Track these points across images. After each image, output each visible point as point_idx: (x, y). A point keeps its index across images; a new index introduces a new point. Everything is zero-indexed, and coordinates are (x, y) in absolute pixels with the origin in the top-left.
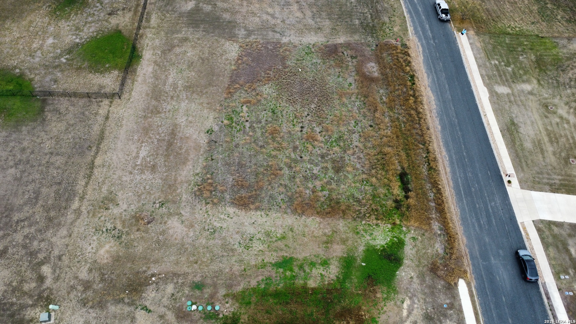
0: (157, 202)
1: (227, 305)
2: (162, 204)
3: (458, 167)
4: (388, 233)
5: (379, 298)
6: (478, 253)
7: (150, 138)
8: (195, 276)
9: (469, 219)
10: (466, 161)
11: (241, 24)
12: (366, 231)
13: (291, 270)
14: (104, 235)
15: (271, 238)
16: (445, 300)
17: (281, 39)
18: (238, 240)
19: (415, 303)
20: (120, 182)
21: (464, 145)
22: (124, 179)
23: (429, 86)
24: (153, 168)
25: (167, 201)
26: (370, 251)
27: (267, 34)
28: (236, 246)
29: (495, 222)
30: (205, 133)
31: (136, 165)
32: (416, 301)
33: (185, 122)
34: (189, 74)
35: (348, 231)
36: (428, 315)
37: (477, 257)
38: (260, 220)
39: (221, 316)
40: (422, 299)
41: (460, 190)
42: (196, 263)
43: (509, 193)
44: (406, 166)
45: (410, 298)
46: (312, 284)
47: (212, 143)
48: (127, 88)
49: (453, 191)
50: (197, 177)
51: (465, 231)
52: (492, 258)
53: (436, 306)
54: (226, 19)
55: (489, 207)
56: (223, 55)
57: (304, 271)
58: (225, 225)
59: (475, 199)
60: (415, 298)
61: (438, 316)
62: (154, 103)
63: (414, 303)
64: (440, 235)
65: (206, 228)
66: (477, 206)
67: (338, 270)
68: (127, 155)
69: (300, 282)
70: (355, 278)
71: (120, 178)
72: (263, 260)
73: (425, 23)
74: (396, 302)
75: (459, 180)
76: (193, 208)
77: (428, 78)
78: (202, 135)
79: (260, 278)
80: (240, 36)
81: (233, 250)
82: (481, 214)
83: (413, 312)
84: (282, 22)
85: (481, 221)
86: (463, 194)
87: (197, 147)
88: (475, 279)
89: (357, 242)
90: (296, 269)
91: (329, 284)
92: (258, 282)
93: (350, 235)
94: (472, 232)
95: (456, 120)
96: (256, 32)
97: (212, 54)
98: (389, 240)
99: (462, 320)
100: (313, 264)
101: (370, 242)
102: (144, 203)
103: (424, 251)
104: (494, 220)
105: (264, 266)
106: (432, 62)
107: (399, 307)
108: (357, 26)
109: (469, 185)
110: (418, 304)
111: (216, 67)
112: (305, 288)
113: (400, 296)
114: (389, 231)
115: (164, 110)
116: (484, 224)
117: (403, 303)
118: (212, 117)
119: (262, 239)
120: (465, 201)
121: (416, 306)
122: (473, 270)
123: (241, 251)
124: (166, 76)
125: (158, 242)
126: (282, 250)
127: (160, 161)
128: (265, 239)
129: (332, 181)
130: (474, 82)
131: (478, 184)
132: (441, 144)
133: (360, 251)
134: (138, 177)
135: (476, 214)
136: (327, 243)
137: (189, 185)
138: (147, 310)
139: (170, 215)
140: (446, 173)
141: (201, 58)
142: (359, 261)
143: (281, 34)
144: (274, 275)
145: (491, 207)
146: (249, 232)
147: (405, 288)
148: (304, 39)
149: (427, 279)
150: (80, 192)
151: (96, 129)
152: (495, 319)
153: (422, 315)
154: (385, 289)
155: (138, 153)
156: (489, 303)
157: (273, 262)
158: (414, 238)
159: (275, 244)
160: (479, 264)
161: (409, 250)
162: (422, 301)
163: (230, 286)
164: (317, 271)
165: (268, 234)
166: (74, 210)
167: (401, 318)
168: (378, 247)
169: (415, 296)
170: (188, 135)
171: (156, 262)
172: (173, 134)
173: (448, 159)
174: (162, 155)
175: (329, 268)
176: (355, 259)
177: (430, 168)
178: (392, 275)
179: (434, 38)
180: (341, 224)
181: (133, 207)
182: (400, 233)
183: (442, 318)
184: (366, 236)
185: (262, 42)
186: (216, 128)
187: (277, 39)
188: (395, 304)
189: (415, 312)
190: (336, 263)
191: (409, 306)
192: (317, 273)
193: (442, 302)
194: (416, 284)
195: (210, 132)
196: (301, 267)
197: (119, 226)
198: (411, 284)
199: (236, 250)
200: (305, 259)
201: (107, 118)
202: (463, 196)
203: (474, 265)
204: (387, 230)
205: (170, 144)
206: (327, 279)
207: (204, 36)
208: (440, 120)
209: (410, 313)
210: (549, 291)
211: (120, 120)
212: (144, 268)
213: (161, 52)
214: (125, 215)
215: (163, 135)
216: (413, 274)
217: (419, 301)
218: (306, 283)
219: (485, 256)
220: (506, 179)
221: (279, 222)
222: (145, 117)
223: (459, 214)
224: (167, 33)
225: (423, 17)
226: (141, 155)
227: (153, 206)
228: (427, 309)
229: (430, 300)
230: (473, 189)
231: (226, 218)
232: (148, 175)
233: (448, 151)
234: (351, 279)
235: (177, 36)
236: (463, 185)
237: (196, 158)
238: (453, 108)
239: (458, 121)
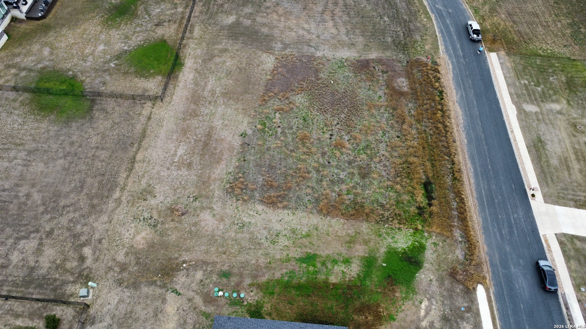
0: (191, 196)
1: (252, 294)
2: (196, 199)
3: (483, 180)
4: (410, 237)
5: (398, 297)
6: (498, 262)
7: (188, 138)
8: (223, 265)
9: (491, 228)
10: (490, 174)
11: (278, 38)
12: (388, 234)
13: (314, 266)
14: (141, 223)
15: (296, 235)
16: (463, 303)
17: (315, 53)
18: (265, 235)
19: (433, 304)
20: (158, 176)
21: (489, 159)
22: (162, 174)
23: (457, 102)
24: (189, 166)
25: (201, 196)
26: (392, 253)
27: (302, 48)
28: (262, 241)
29: (517, 233)
30: (239, 136)
31: (174, 162)
32: (434, 303)
33: (220, 125)
34: (227, 82)
35: (371, 233)
36: (445, 316)
37: (497, 265)
38: (286, 218)
39: (245, 303)
40: (441, 301)
41: (484, 201)
42: (225, 253)
43: (532, 207)
44: (430, 175)
45: (429, 299)
46: (333, 279)
47: (245, 145)
48: (168, 93)
49: (476, 201)
50: (229, 176)
51: (486, 240)
52: (512, 267)
53: (453, 309)
54: (264, 32)
55: (512, 219)
56: (259, 65)
57: (327, 268)
58: (253, 221)
59: (498, 210)
60: (433, 300)
61: (455, 318)
62: (193, 106)
63: (431, 304)
64: (461, 242)
65: (236, 222)
66: (500, 217)
67: (359, 268)
68: (166, 152)
69: (321, 277)
70: (376, 277)
71: (158, 173)
72: (288, 255)
73: (457, 42)
74: (414, 302)
75: (483, 191)
76: (224, 203)
78: (236, 137)
79: (284, 271)
80: (276, 49)
81: (259, 244)
82: (503, 224)
83: (431, 313)
84: (317, 37)
85: (503, 231)
86: (486, 204)
87: (231, 149)
88: (494, 286)
89: (379, 243)
90: (319, 265)
91: (350, 281)
92: (282, 274)
93: (373, 237)
94: (493, 241)
95: (483, 135)
96: (292, 46)
97: (248, 64)
98: (410, 243)
99: (478, 323)
100: (335, 262)
101: (392, 244)
102: (179, 196)
103: (444, 256)
104: (516, 231)
105: (288, 260)
106: (461, 79)
107: (416, 307)
108: (389, 43)
109: (493, 197)
110: (436, 306)
111: (252, 77)
112: (326, 282)
113: (419, 297)
114: (411, 235)
115: (202, 114)
116: (505, 234)
117: (421, 303)
118: (246, 121)
119: (288, 235)
120: (487, 212)
121: (433, 307)
122: (492, 276)
123: (267, 245)
124: (206, 82)
125: (190, 232)
126: (306, 247)
127: (196, 159)
128: (291, 236)
129: (357, 186)
130: (503, 100)
131: (501, 196)
132: (467, 156)
133: (381, 252)
134: (175, 173)
135: (498, 224)
136: (350, 242)
137: (222, 182)
138: (177, 293)
139: (203, 208)
140: (470, 184)
141: (239, 67)
142: (380, 261)
143: (315, 48)
144: (298, 270)
145: (514, 219)
146: (275, 228)
147: (424, 289)
148: (337, 53)
149: (446, 283)
150: (122, 183)
151: (139, 128)
152: (512, 325)
153: (439, 316)
154: (404, 289)
155: (176, 151)
156: (507, 309)
157: (297, 257)
158: (435, 244)
159: (300, 241)
160: (498, 272)
161: (429, 255)
162: (440, 303)
163: (255, 277)
164: (340, 268)
165: (294, 231)
166: (115, 199)
167: (418, 317)
168: (400, 250)
169: (433, 297)
170: (223, 137)
171: (188, 250)
172: (209, 135)
173: (472, 171)
174: (198, 154)
175: (351, 266)
176: (376, 259)
177: (455, 179)
178: (413, 276)
179: (464, 57)
180: (364, 226)
181: (169, 199)
182: (422, 238)
183: (459, 320)
184: (388, 238)
185: (297, 55)
186: (250, 132)
187: (311, 53)
188: (414, 304)
189: (432, 312)
190: (358, 262)
191: (427, 307)
192: (338, 270)
193: (460, 306)
194: (435, 287)
195: (243, 135)
196: (324, 264)
197: (155, 216)
198: (430, 287)
199: (262, 244)
200: (328, 256)
201: (149, 118)
202: (486, 207)
203: (493, 272)
204: (409, 234)
205: (206, 144)
206: (348, 276)
207: (243, 47)
208: (466, 134)
209: (427, 313)
210: (569, 302)
211: (161, 120)
212: (176, 255)
213: (202, 61)
214: (161, 206)
215: (199, 136)
216: (432, 277)
217: (437, 303)
218: (327, 279)
219: (505, 264)
220: (529, 193)
221: (304, 221)
222: (184, 119)
223: (481, 223)
224: (208, 44)
225: (455, 37)
226: (179, 154)
227: (187, 200)
228: (444, 311)
229: (448, 303)
230: (496, 201)
231: (255, 214)
232: (184, 172)
233: (473, 163)
234: (372, 278)
235: (217, 47)
236: (486, 196)
237: (229, 159)
238: (480, 124)
239: (485, 136)
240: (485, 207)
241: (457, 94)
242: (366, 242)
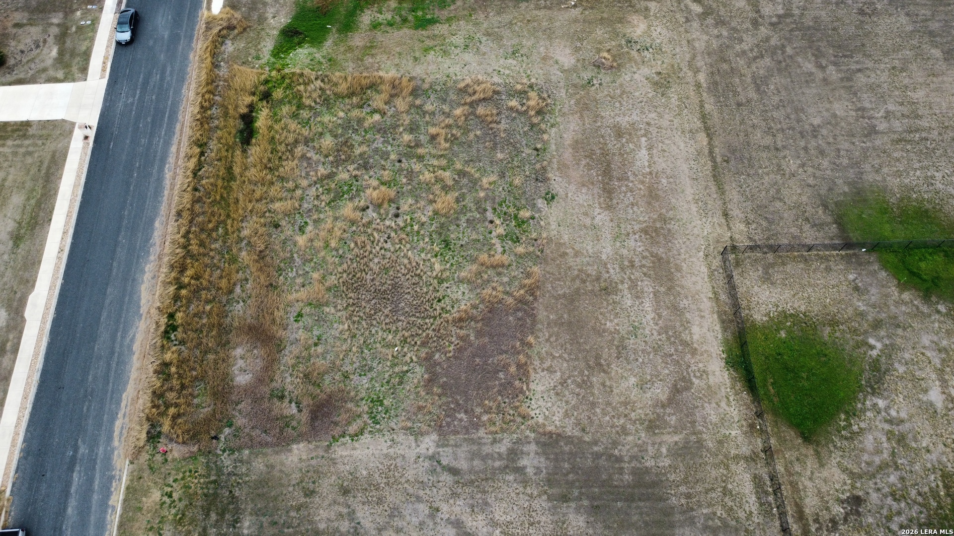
2: (589, 83)
3: (156, 151)
6: (182, 41)
7: (643, 182)
8: (527, 7)
10: (140, 162)
11: (535, 493)
12: (320, 63)
13: (416, 17)
14: (648, 45)
15: (441, 50)
17: (438, 446)
18: (482, 45)
20: (658, 110)
22: (653, 115)
23: (141, 315)
24: (619, 133)
25: (583, 87)
27: (472, 459)
28: (485, 39)
29: (139, 77)
30: (557, 195)
31: (645, 135)
33: (596, 214)
34: (618, 324)
35: (342, 61)
37: (185, 37)
38: (458, 69)
41: (169, 117)
42: (529, 21)
43: (98, 116)
44: (238, 152)
46: (393, 4)
47: (541, 177)
48: (721, 281)
49: (180, 117)
50: (552, 121)
51: (187, 66)
52: (166, 37)
54: (578, 510)
55: (137, 96)
56: (562, 384)
57: (400, 16)
58: (502, 61)
59: (152, 106)
62: (661, 251)
64: (223, 60)
65: (525, 58)
66: (154, 97)
67: (361, 20)
68: (664, 151)
69: (407, 5)
70: (341, 12)
71: (661, 116)
72: (450, 26)
73: (71, 522)
75: (163, 133)
76: (548, 81)
77: (134, 336)
78: (561, 192)
79: (452, 7)
80: (533, 447)
81: (488, 34)
82: (154, 87)
84: (438, 510)
85: (158, 78)
86: (167, 113)
87: (563, 167)
88: (198, 16)
89: (333, 50)
90: (410, 18)
91: (373, 5)
93: (340, 57)
94: (178, 64)
95: (120, 239)
96: (497, 464)
97: (585, 384)
98: (291, 54)
100: (390, 24)
101: (315, 51)
102: (614, 84)
103: (250, 45)
104: (141, 80)
105: (449, 20)
106: (108, 383)
109: (152, 125)
115: (637, 236)
116: (157, 74)
118: (553, 227)
119: (453, 48)
120: (170, 102)
122: (196, 25)
123: (478, 35)
124: (660, 316)
125: (580, 40)
126: (428, 37)
127: (613, 145)
128: (449, 48)
131: (138, 127)
132: (166, 193)
133: (331, 40)
134: (635, 118)
136: (372, 47)
137: (560, 110)
139: (574, 69)
140: (179, 143)
141: (604, 371)
142: (334, 30)
143: (439, 462)
144: (436, 11)
145: (134, 97)
146: (471, 54)
148: (385, 451)
150: (705, 94)
151: (733, 195)
154: (309, 5)
155: (651, 156)
157: (438, 24)
158: (258, 58)
159: (436, 43)
160: (186, 30)
161: (269, 45)
165: (445, 53)
166: (700, 71)
168: (306, 45)
170: (583, 191)
171: (576, 21)
172: (609, 192)
173: (167, 166)
174: (614, 154)
175: (371, 21)
176: (339, 30)
177: (202, 145)
178: (296, 18)
181: (628, 78)
182: (274, 63)
184: (320, 57)
185: (482, 433)
186: (540, 203)
187: (447, 446)
190: (362, 26)
192: (386, 14)
195: (550, 198)
196: (405, 20)
197: (634, 53)
198: (277, 11)
199: (484, 35)
200: (399, 28)
202: (168, 110)
203: (193, 30)
204: (290, 66)
205: (607, 172)
206: (375, 9)
207: (615, 444)
208: (150, 239)
210: (115, 6)
211: (705, 212)
212: (587, 13)
213: (692, 383)
214: (632, 67)
215: (624, 188)
216: (272, 21)
219: (175, 39)
221: (432, 68)
222: (664, 220)
223: (185, 87)
224: (700, 443)
226: (644, 152)
227: (601, 80)
230: (149, 119)
231: (501, 70)
232: (624, 121)
233: (160, 180)
234: (346, 11)
235: (676, 438)
236: (161, 126)
237: (561, 150)
238: (115, 264)
239: (118, 236)
241: (132, 340)
242: (350, 49)
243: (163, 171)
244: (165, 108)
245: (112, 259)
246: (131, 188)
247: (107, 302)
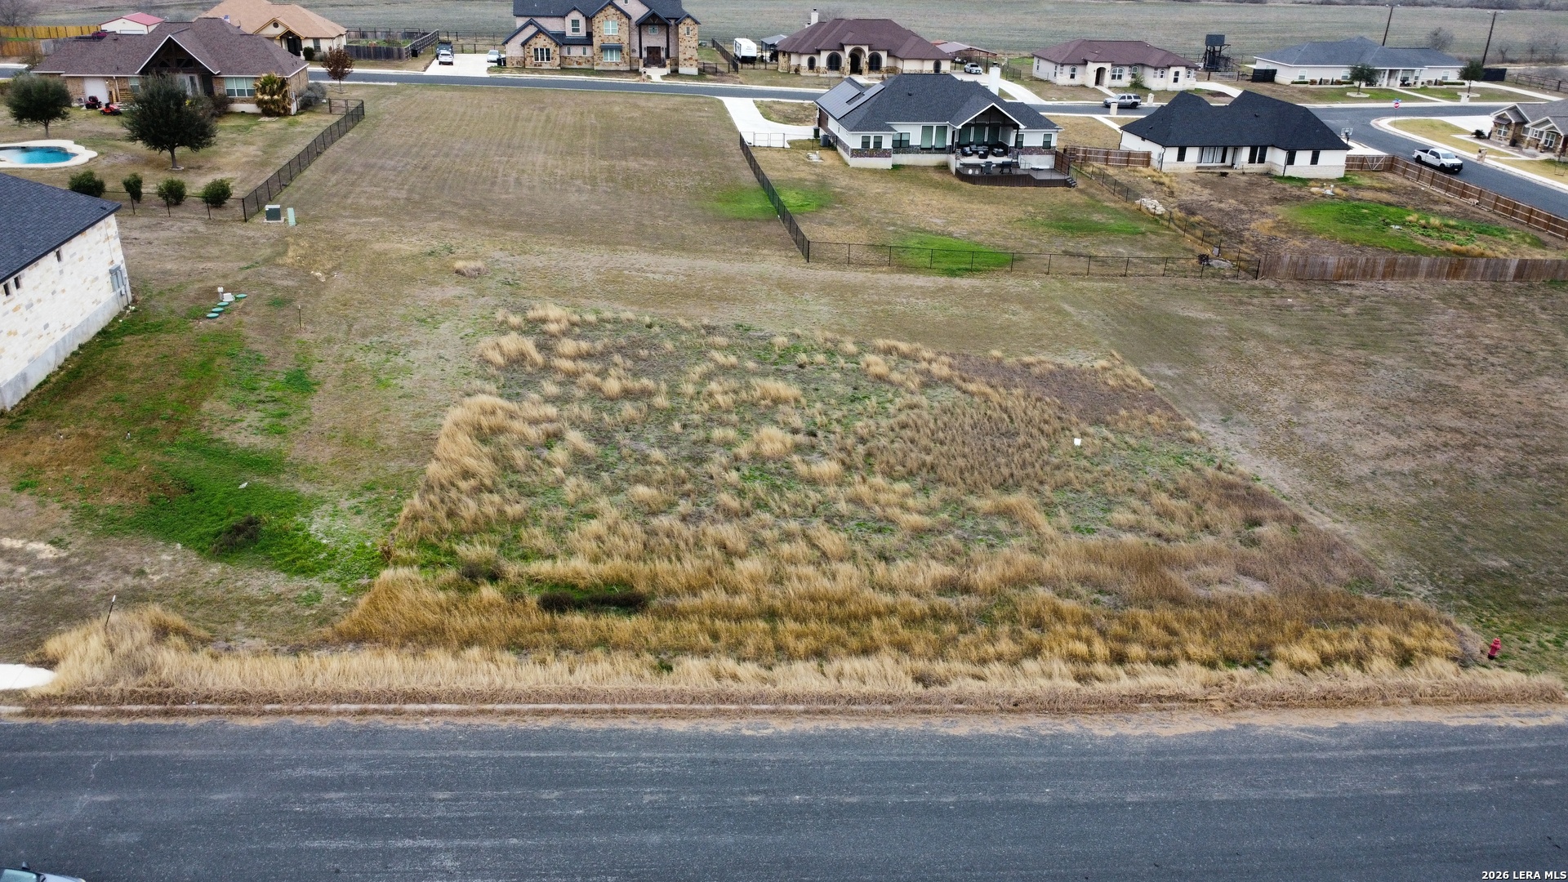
1: (214, 324)
2: (511, 285)
3: (692, 762)
4: (353, 544)
5: (102, 499)
7: (704, 282)
12: (375, 502)
13: (274, 388)
15: (389, 373)
23: (1239, 725)
32: (40, 573)
37: (139, 747)
40: (40, 587)
42: (345, 305)
45: (60, 561)
51: (300, 730)
54: (1199, 352)
55: (426, 843)
56: (1045, 348)
57: (261, 402)
60: (54, 571)
63: (38, 565)
65: (438, 316)
66: (441, 796)
67: (243, 445)
68: (647, 265)
70: (198, 467)
72: (321, 361)
74: (64, 528)
75: (614, 755)
76: (499, 307)
77: (1300, 729)
79: (267, 354)
85: (342, 795)
86: (523, 754)
88: (30, 725)
89: (335, 483)
90: (274, 393)
91: (199, 426)
93: (365, 475)
95: (1045, 800)
98: (325, 541)
100: (282, 415)
101: (327, 507)
102: (517, 273)
105: (303, 361)
107: (43, 531)
109: (576, 784)
113: (80, 541)
115: (796, 294)
116: (321, 800)
117: (53, 543)
118: (797, 331)
119: (390, 363)
120: (473, 754)
121: (23, 569)
122: (83, 726)
126: (345, 381)
128: (388, 367)
132: (844, 724)
133: (298, 485)
139: (480, 288)
142: (259, 480)
143: (1225, 421)
144: (268, 369)
145: (424, 849)
147: (108, 554)
154: (130, 514)
158: (313, 599)
159: (367, 376)
165: (401, 370)
168: (300, 518)
169: (63, 572)
171: (364, 277)
175: (256, 434)
176: (267, 473)
178: (174, 535)
180: (411, 464)
181: (507, 264)
182: (347, 570)
184: (354, 501)
188: (57, 526)
191: (31, 555)
192: (247, 416)
194: (107, 581)
195: (742, 328)
196: (277, 400)
197: (456, 255)
198: (115, 569)
203: (103, 731)
206: (219, 427)
207: (1100, 331)
208: (1014, 739)
212: (349, 268)
216: (156, 578)
217: (36, 578)
219: (132, 772)
222: (764, 279)
224: (1061, 297)
226: (649, 275)
227: (507, 278)
229: (20, 603)
231: (463, 334)
233: (804, 742)
234: (199, 461)
238: (1131, 797)
239: (1041, 806)
240: (510, 748)
243: (768, 739)
244: (500, 761)
245: (1122, 806)
246: (854, 800)
247: (1252, 794)
